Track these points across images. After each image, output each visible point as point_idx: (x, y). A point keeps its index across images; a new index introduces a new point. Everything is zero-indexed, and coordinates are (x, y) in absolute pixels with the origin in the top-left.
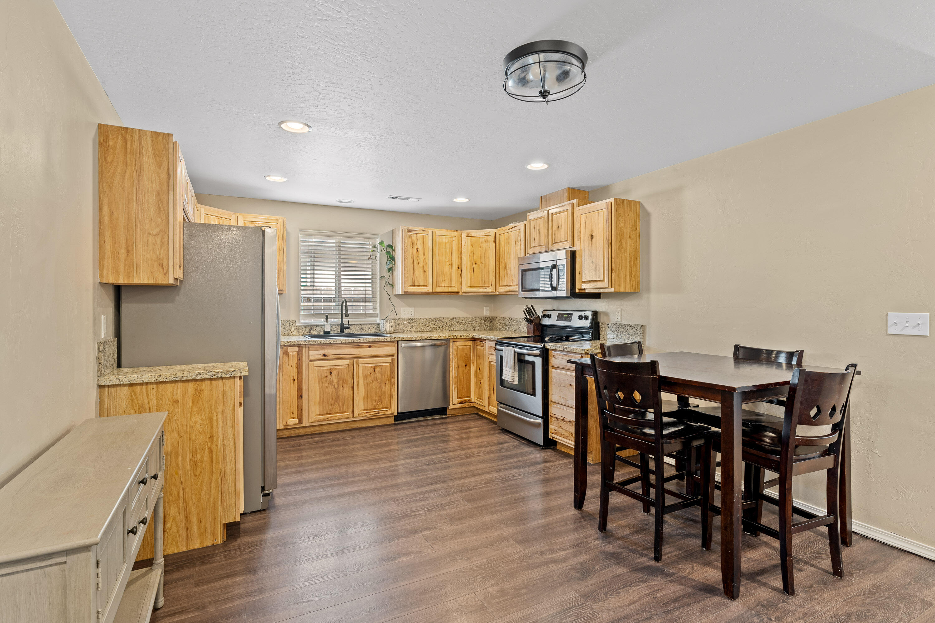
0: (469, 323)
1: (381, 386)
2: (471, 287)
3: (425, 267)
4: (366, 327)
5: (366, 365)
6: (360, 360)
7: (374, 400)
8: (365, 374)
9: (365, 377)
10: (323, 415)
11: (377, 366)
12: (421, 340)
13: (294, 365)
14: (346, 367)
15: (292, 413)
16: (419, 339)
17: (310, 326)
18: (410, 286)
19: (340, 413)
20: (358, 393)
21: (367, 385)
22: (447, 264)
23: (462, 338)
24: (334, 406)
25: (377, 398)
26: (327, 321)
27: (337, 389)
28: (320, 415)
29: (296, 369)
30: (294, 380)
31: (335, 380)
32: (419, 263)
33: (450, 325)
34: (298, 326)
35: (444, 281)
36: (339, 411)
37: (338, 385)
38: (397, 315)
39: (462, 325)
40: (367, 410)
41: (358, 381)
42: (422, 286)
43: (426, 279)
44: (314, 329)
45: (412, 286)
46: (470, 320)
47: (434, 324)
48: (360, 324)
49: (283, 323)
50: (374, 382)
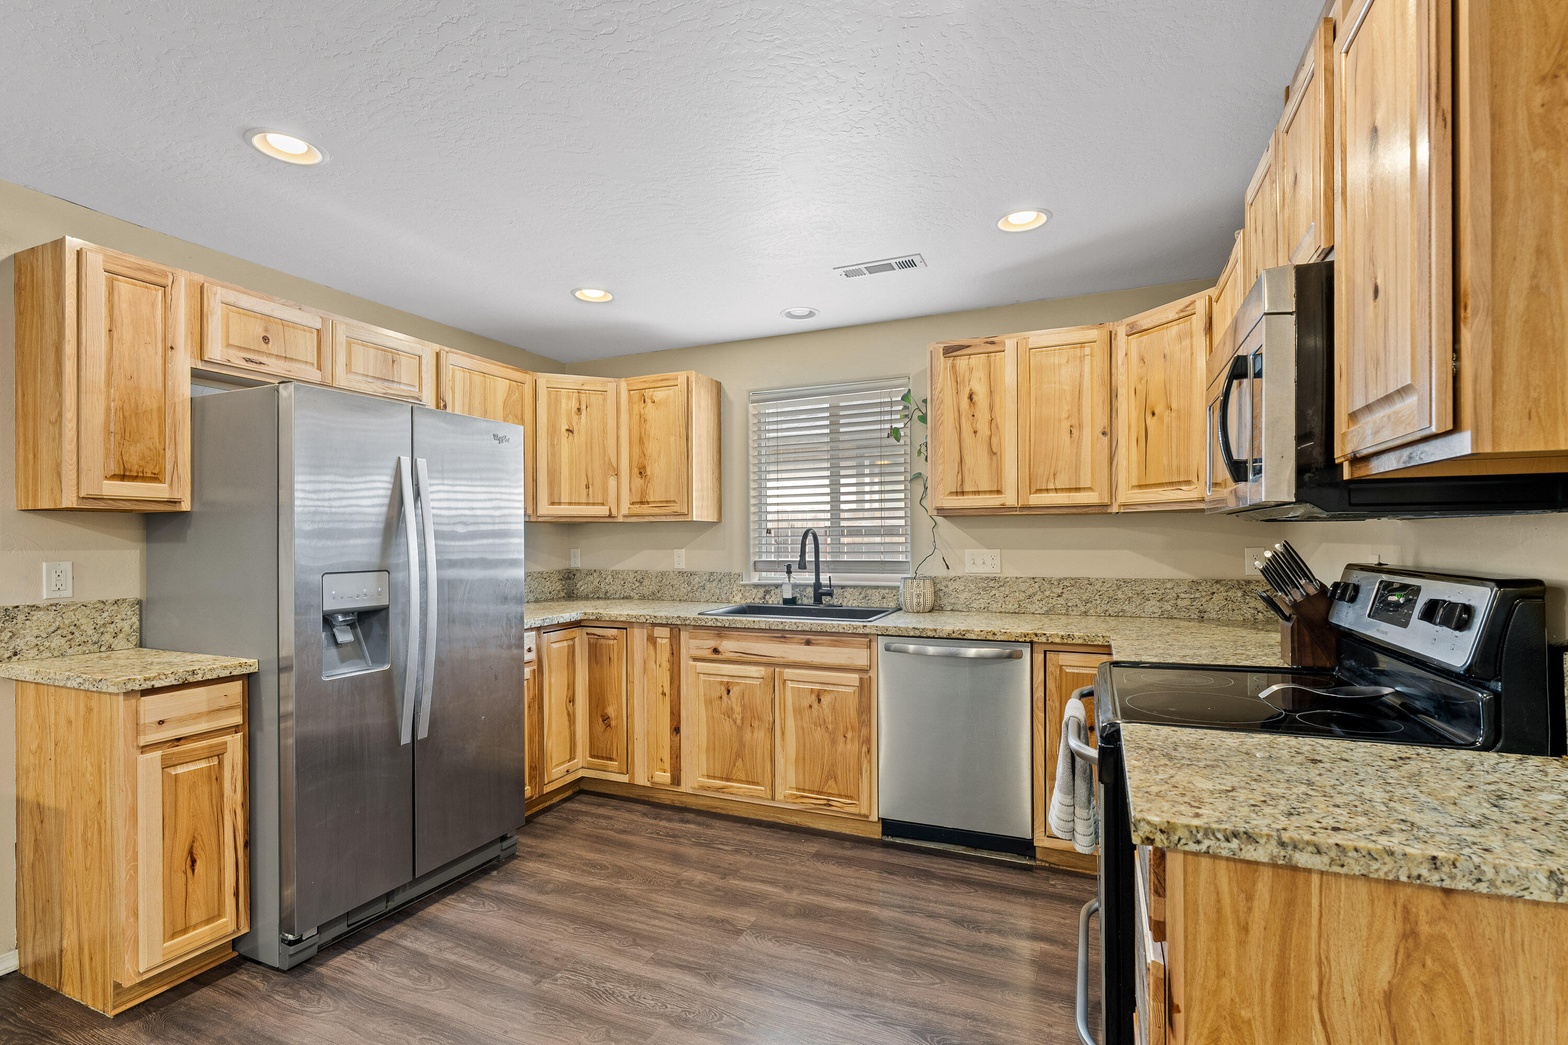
0: (1183, 596)
1: (834, 741)
2: (1140, 487)
3: (995, 440)
4: (877, 594)
5: (801, 686)
6: (787, 670)
7: (819, 772)
8: (797, 706)
9: (798, 711)
10: (714, 778)
11: (825, 690)
12: (934, 638)
13: (666, 665)
14: (757, 682)
15: (661, 760)
16: (930, 634)
17: (765, 586)
18: (951, 493)
19: (748, 783)
20: (783, 747)
21: (802, 732)
22: (1066, 425)
23: (1067, 644)
24: (735, 764)
25: (826, 768)
26: (789, 578)
27: (740, 729)
28: (709, 777)
29: (668, 674)
30: (664, 694)
31: (738, 709)
32: (975, 432)
33: (1113, 600)
34: (744, 586)
35: (1055, 475)
36: (743, 778)
37: (743, 719)
38: (948, 568)
39: (1153, 602)
40: (804, 790)
41: (783, 720)
42: (985, 492)
43: (997, 472)
44: (772, 593)
45: (957, 493)
46: (1186, 588)
47: (1059, 596)
48: (863, 587)
49: (720, 577)
50: (819, 728)
